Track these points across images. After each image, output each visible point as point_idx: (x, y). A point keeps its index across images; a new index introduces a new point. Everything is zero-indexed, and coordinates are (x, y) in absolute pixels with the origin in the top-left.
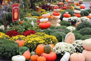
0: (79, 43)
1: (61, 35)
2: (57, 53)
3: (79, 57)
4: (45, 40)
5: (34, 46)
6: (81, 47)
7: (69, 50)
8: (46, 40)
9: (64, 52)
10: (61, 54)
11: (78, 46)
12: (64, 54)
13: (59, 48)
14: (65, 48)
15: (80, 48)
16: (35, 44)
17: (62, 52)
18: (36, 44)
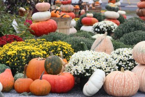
0: (124, 53)
1: (82, 42)
2: (76, 73)
3: (127, 77)
4: (46, 51)
5: (22, 62)
6: (129, 61)
7: (104, 65)
8: (49, 50)
9: (92, 68)
10: (85, 74)
11: (121, 60)
12: (92, 74)
13: (80, 63)
14: (93, 61)
15: (127, 64)
16: (24, 58)
17: (87, 71)
18: (26, 57)
